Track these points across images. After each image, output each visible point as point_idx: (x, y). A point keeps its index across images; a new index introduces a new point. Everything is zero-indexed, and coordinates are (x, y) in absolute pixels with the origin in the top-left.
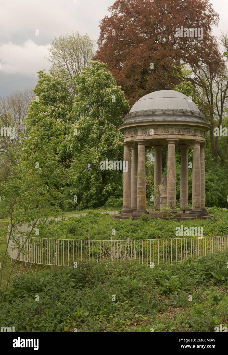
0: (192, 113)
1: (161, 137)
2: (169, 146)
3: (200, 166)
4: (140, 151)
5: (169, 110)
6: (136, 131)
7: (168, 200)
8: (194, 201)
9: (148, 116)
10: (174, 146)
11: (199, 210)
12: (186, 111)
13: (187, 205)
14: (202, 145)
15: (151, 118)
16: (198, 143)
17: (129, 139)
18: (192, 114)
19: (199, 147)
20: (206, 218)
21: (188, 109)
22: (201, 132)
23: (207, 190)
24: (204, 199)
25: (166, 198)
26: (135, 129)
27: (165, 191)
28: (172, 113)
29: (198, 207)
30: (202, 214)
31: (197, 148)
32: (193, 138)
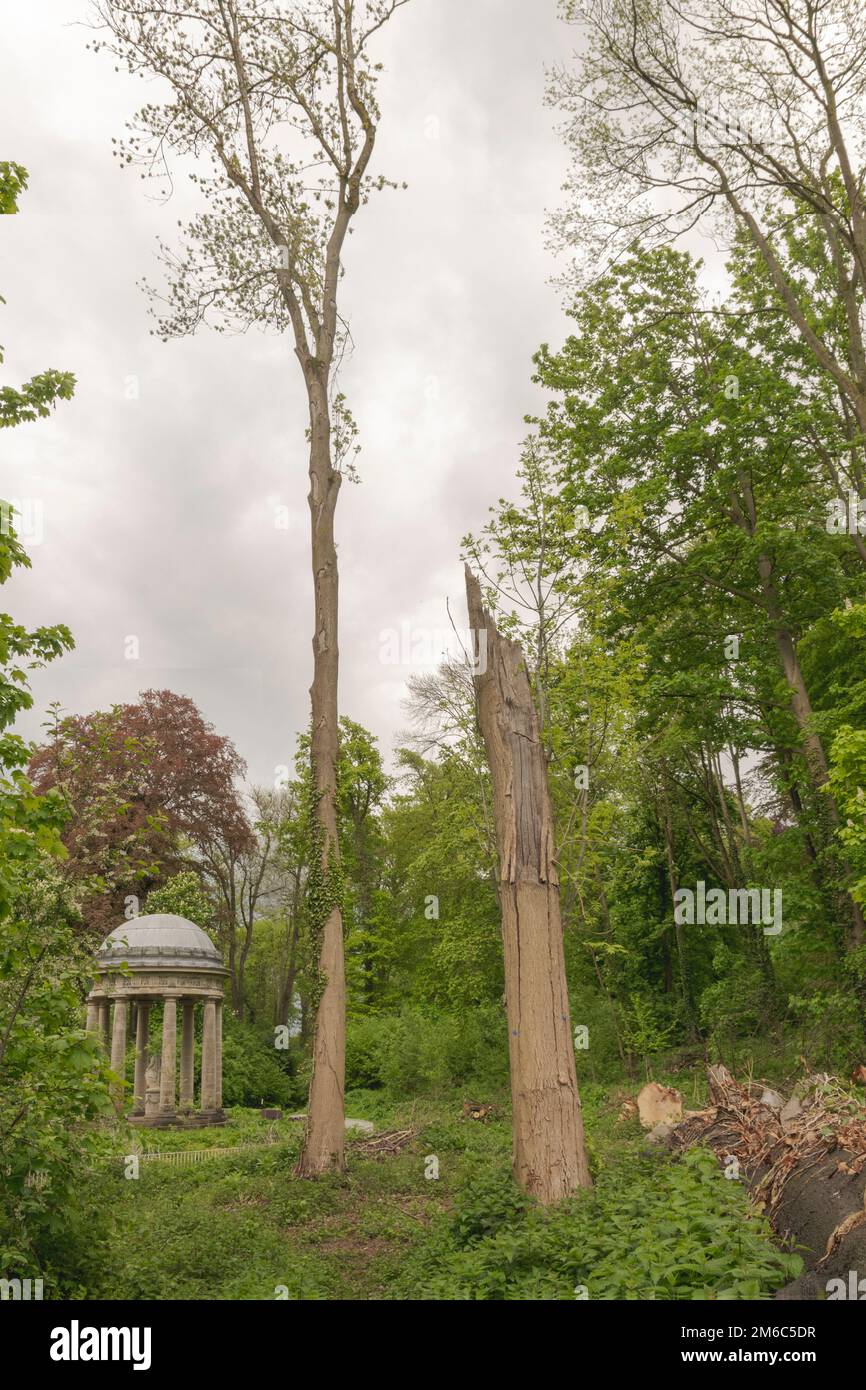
0: (204, 953)
1: (155, 991)
2: (167, 1005)
3: (214, 1037)
4: (119, 1013)
5: (168, 948)
6: (113, 981)
7: (162, 1097)
8: (204, 1095)
9: (134, 956)
10: (174, 1005)
11: (212, 1111)
12: (196, 950)
13: (191, 1103)
14: (218, 1002)
15: (138, 962)
16: (212, 999)
17: (100, 993)
18: (204, 956)
19: (213, 1006)
20: (223, 1126)
21: (198, 947)
22: (218, 981)
23: (224, 1075)
24: (220, 1093)
25: (158, 1092)
26: (111, 976)
27: (157, 1081)
28: (173, 953)
29: (210, 1107)
30: (218, 1119)
31: (211, 1009)
32: (204, 992)
